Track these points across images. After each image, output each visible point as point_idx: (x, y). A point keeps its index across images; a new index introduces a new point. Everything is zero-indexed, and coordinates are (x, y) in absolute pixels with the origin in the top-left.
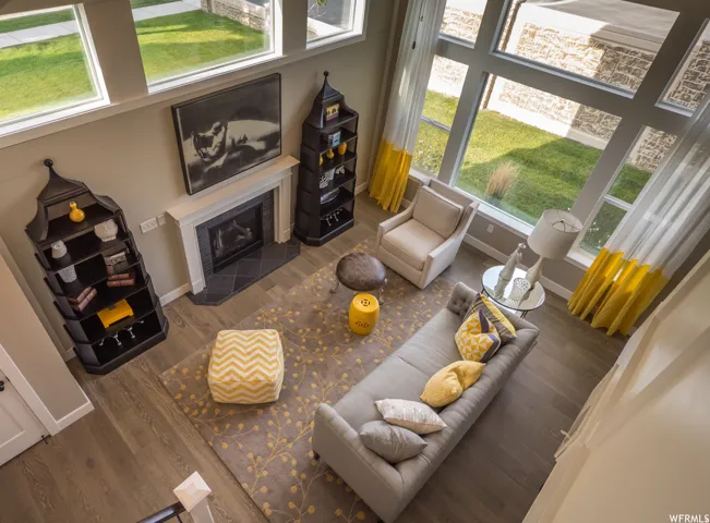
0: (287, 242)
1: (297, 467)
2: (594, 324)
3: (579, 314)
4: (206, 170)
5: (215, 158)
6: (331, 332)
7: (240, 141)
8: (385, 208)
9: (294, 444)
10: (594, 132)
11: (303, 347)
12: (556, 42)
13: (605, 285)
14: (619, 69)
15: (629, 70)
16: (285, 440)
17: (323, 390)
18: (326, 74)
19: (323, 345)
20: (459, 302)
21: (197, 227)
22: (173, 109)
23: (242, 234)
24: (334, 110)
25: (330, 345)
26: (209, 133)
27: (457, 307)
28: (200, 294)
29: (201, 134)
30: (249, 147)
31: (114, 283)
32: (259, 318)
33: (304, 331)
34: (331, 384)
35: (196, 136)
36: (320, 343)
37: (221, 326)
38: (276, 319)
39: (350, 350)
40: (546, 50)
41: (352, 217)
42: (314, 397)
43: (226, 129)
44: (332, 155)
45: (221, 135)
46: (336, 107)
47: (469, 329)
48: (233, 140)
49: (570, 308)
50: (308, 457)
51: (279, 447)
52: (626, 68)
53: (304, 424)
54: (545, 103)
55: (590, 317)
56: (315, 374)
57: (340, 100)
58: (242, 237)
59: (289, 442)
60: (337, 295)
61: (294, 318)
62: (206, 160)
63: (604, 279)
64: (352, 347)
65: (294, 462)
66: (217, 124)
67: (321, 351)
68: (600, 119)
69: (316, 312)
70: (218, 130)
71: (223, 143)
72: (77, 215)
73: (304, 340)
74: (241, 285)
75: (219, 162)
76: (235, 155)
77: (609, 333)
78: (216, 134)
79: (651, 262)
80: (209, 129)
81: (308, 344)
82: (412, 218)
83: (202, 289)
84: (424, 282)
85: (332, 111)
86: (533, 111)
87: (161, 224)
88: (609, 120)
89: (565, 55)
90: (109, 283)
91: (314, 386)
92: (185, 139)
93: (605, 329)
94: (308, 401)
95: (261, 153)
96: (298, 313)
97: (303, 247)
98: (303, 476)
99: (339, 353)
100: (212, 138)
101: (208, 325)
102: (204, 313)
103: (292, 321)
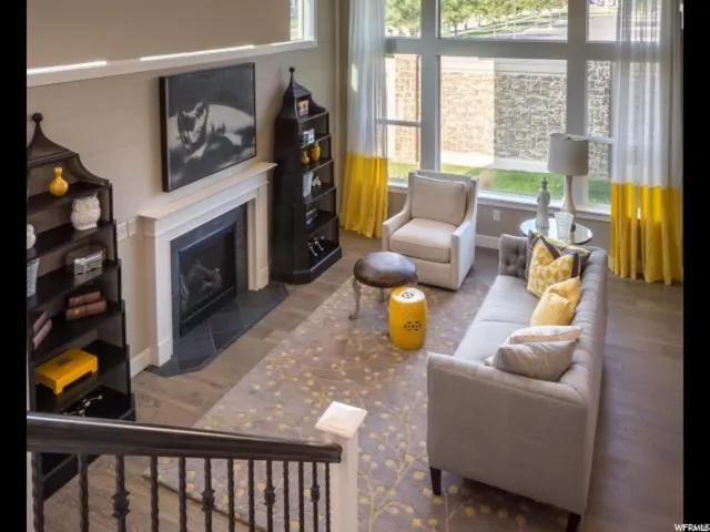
0: (267, 287)
1: (417, 514)
2: (648, 278)
3: (629, 275)
4: (186, 160)
5: (196, 146)
6: (375, 356)
7: (219, 130)
8: (369, 235)
9: (397, 489)
10: (535, 156)
11: (348, 381)
12: (464, 82)
13: (634, 228)
14: (529, 93)
15: (538, 92)
16: (381, 489)
17: (401, 417)
18: (292, 70)
19: (372, 372)
20: (513, 258)
21: (172, 242)
22: (162, 81)
23: (209, 280)
24: (305, 106)
25: (380, 369)
26: (192, 114)
27: (512, 268)
28: (168, 364)
29: (185, 114)
30: (226, 139)
31: (77, 311)
32: (269, 367)
33: (339, 365)
34: (406, 408)
35: (181, 115)
36: (367, 370)
37: (217, 391)
38: (293, 362)
39: (409, 367)
40: (458, 91)
41: (337, 245)
42: (392, 428)
43: (208, 112)
44: (308, 159)
45: (202, 118)
46: (306, 102)
47: (541, 261)
48: (213, 128)
49: (616, 272)
50: (425, 497)
51: (378, 500)
52: (534, 91)
53: (396, 461)
54: (475, 141)
55: (640, 276)
56: (378, 403)
57: (307, 97)
58: (209, 284)
59: (388, 488)
60: (359, 320)
61: (317, 355)
62: (188, 147)
63: (630, 220)
64: (412, 363)
65: (410, 510)
66: (199, 105)
67: (373, 378)
68: (534, 145)
69: (344, 342)
70: (200, 112)
71: (204, 128)
72: (60, 185)
73: (344, 373)
74: (223, 341)
75: (199, 153)
76: (214, 146)
77: (668, 282)
78: (198, 116)
79: (658, 182)
80: (192, 109)
81: (351, 375)
82: (411, 218)
83: (169, 358)
84: (457, 280)
85: (303, 106)
86: (466, 151)
87: (131, 233)
88: (541, 142)
89: (477, 92)
90: (69, 312)
91: (385, 416)
92: (171, 116)
93: (662, 282)
94: (386, 434)
95: (238, 150)
96: (319, 349)
97: (290, 288)
98: (433, 522)
99: (395, 374)
100: (194, 120)
101: (195, 394)
102: (185, 382)
103: (316, 359)
